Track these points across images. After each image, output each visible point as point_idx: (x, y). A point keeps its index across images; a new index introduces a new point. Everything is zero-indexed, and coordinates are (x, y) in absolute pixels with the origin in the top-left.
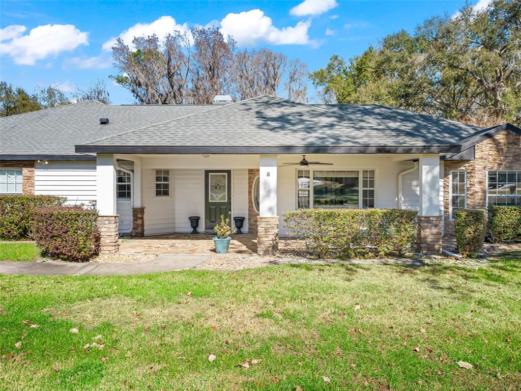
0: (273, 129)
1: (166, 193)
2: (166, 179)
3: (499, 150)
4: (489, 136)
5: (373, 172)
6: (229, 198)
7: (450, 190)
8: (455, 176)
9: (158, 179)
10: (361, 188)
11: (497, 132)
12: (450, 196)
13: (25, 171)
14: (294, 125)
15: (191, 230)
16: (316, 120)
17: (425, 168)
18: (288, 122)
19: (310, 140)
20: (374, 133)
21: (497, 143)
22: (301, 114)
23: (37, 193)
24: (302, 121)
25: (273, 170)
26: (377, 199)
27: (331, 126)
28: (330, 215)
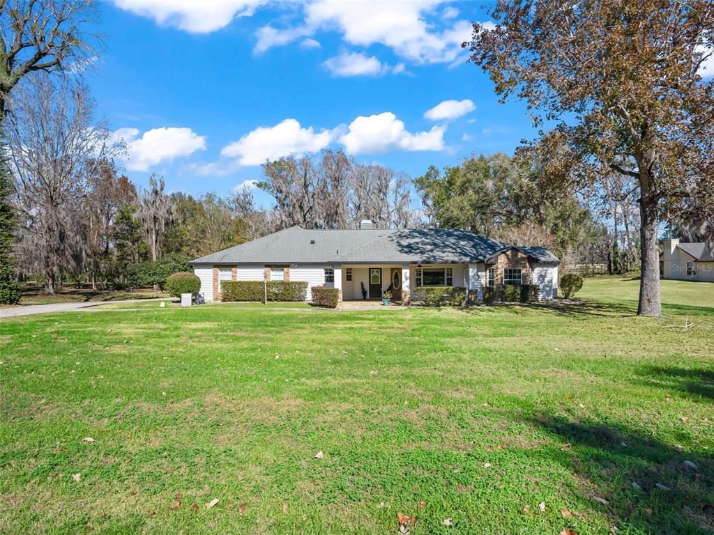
0: (406, 252)
1: (350, 280)
2: (350, 273)
3: (508, 259)
4: (504, 253)
5: (451, 269)
6: (381, 282)
7: (488, 277)
8: (490, 271)
9: (347, 273)
10: (446, 277)
11: (507, 251)
12: (488, 280)
13: (285, 269)
14: (415, 250)
15: (363, 298)
16: (424, 247)
17: (471, 270)
18: (412, 248)
19: (424, 258)
20: (450, 254)
21: (507, 256)
22: (417, 243)
23: (291, 280)
24: (418, 248)
25: (408, 271)
26: (454, 282)
27: (432, 251)
28: (432, 289)
